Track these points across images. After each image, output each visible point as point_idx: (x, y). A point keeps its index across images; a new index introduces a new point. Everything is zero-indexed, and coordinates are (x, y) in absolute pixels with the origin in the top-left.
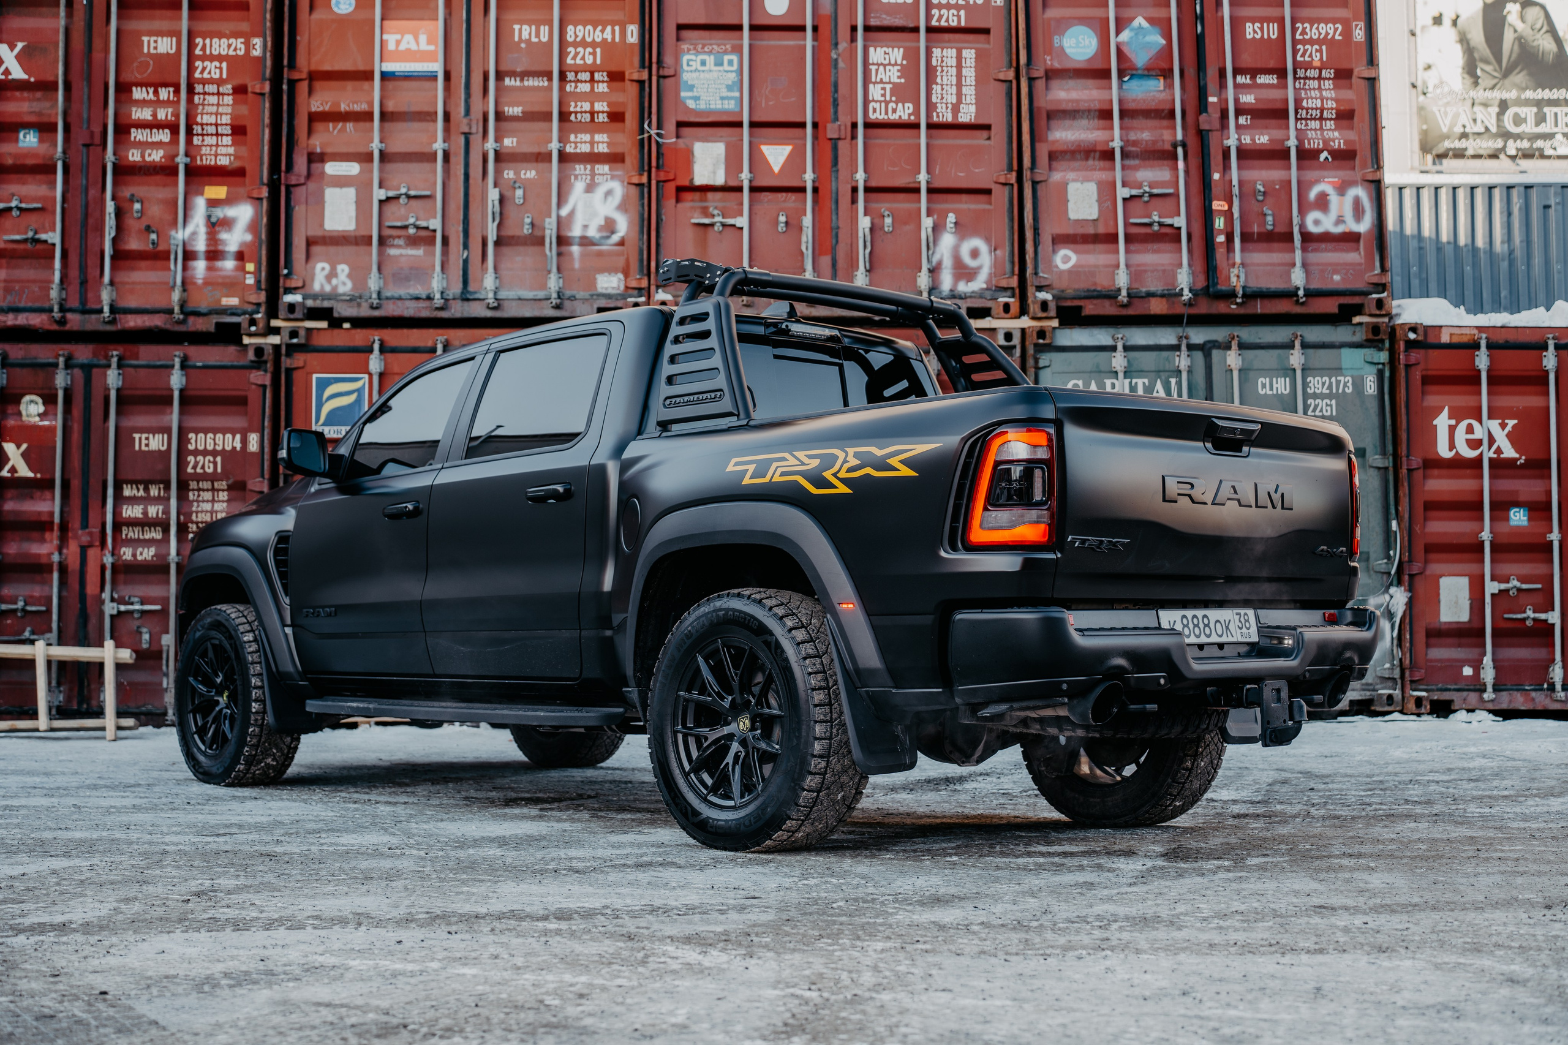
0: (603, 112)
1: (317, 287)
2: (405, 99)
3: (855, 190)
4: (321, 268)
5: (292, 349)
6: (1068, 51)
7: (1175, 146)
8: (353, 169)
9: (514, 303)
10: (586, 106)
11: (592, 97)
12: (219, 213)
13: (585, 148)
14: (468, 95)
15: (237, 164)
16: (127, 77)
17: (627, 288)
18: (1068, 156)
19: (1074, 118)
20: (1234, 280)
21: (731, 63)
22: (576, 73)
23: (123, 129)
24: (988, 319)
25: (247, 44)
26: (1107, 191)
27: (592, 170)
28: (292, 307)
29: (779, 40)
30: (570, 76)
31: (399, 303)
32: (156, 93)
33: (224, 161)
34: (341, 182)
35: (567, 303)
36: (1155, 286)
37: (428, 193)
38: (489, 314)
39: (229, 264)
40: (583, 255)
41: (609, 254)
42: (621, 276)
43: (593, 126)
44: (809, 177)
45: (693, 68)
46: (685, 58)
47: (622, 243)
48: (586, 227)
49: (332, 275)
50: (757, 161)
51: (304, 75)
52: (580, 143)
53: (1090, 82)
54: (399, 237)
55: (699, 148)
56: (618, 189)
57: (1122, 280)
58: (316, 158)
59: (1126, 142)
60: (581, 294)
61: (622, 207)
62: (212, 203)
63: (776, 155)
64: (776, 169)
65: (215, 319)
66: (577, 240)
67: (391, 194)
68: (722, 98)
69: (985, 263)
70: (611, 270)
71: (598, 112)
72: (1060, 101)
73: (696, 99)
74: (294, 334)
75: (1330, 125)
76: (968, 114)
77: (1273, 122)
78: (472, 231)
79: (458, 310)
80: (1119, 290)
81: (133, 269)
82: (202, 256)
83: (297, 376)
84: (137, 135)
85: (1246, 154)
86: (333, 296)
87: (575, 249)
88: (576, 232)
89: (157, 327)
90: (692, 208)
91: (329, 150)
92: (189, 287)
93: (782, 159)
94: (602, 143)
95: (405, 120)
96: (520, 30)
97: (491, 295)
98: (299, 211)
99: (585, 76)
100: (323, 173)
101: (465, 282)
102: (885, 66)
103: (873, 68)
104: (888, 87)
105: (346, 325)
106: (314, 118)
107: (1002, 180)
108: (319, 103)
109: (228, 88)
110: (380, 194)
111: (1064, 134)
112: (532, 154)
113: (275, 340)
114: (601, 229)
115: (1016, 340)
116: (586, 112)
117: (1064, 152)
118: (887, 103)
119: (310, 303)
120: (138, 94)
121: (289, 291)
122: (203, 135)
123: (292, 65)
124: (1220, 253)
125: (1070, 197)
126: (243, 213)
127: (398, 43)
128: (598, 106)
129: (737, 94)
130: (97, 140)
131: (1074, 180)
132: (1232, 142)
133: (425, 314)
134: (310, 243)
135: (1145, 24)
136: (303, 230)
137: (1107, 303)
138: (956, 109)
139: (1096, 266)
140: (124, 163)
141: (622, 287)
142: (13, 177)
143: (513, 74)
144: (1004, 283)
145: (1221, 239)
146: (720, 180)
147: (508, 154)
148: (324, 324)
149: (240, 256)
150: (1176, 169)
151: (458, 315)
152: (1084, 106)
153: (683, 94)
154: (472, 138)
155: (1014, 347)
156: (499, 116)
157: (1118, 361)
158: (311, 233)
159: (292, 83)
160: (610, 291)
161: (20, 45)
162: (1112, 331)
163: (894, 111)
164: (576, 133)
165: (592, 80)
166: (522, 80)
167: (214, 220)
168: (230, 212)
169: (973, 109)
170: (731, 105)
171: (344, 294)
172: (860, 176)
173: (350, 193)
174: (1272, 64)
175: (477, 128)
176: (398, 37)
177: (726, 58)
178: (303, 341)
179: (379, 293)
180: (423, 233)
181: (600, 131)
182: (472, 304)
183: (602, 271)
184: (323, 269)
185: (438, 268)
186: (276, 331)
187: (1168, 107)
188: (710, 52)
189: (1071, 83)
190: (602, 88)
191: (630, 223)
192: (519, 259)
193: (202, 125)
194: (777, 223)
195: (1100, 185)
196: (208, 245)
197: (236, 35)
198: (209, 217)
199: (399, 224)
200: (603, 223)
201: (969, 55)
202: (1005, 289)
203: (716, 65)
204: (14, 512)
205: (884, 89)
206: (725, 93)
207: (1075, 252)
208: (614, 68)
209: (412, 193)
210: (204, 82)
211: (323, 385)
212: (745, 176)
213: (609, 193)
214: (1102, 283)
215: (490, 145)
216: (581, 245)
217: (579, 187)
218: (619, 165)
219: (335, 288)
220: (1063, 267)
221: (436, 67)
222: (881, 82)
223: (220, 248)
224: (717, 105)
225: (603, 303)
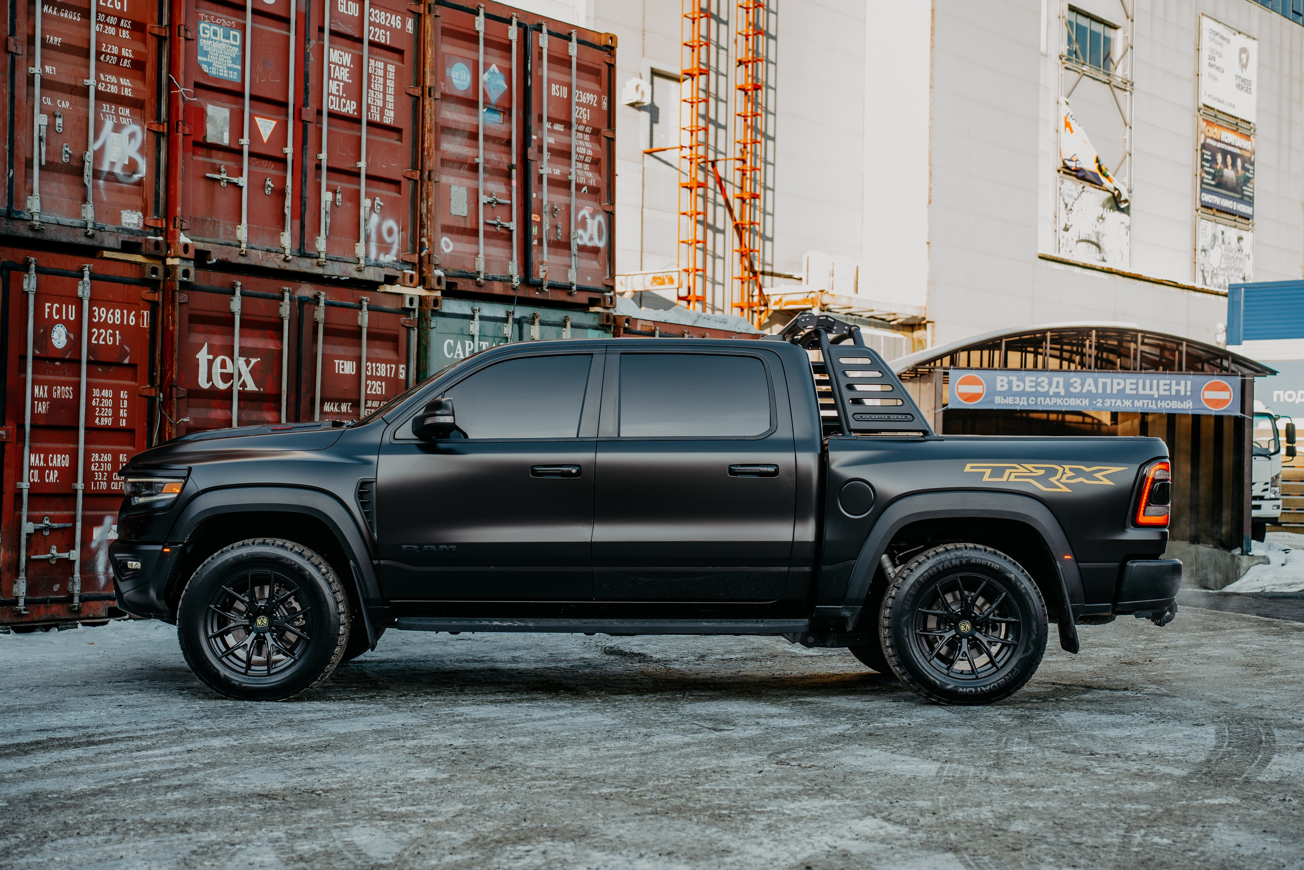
0: (128, 58)
3: (319, 167)
6: (454, 81)
7: (511, 167)
9: (54, 228)
10: (114, 50)
11: (118, 41)
13: (114, 90)
14: (14, 15)
17: (145, 225)
18: (450, 164)
19: (454, 135)
20: (542, 275)
21: (235, 37)
22: (107, 16)
24: (398, 286)
26: (475, 194)
27: (116, 111)
29: (267, 25)
30: (101, 17)
35: (100, 234)
36: (496, 273)
38: (33, 235)
40: (108, 190)
41: (130, 192)
42: (140, 214)
43: (117, 69)
44: (289, 150)
45: (208, 36)
46: (202, 25)
47: (140, 183)
48: (113, 164)
50: (255, 132)
52: (109, 83)
53: (463, 108)
55: (211, 110)
56: (139, 133)
57: (481, 266)
59: (486, 161)
60: (109, 227)
61: (141, 151)
63: (266, 127)
64: (265, 140)
66: (105, 174)
68: (229, 69)
69: (395, 240)
70: (133, 208)
71: (125, 58)
72: (448, 120)
73: (210, 64)
75: (587, 167)
76: (389, 118)
77: (560, 159)
78: (17, 151)
80: (478, 273)
85: (551, 182)
87: (104, 184)
88: (106, 167)
90: (204, 162)
93: (269, 131)
94: (127, 87)
97: (36, 218)
99: (113, 20)
101: (10, 201)
102: (340, 66)
103: (332, 66)
104: (342, 84)
107: (409, 176)
111: (453, 147)
112: (69, 85)
114: (125, 168)
115: (416, 305)
116: (114, 55)
117: (449, 161)
118: (341, 98)
124: (534, 253)
125: (452, 197)
128: (126, 52)
129: (239, 67)
131: (455, 184)
132: (544, 172)
135: (497, 71)
137: (471, 282)
138: (382, 114)
139: (465, 253)
141: (141, 225)
143: (52, 3)
144: (407, 259)
145: (535, 242)
146: (226, 141)
147: (52, 82)
150: (510, 184)
152: (461, 127)
153: (199, 58)
154: (17, 58)
155: (414, 310)
156: (45, 43)
157: (475, 327)
160: (131, 227)
162: (471, 303)
163: (345, 106)
164: (106, 73)
165: (118, 26)
166: (58, 11)
169: (392, 114)
170: (235, 76)
172: (323, 156)
174: (563, 117)
175: (21, 50)
177: (232, 33)
181: (124, 76)
182: (15, 222)
183: (126, 207)
187: (506, 137)
188: (220, 25)
189: (453, 106)
190: (125, 34)
191: (148, 166)
192: (54, 184)
194: (264, 187)
195: (468, 189)
200: (127, 162)
201: (391, 68)
202: (407, 263)
203: (224, 37)
205: (338, 85)
206: (230, 65)
207: (452, 240)
208: (137, 19)
212: (245, 141)
213: (132, 136)
214: (468, 267)
215: (37, 70)
216: (105, 180)
217: (109, 124)
218: (138, 111)
220: (447, 251)
222: (337, 79)
224: (224, 74)
225: (125, 237)
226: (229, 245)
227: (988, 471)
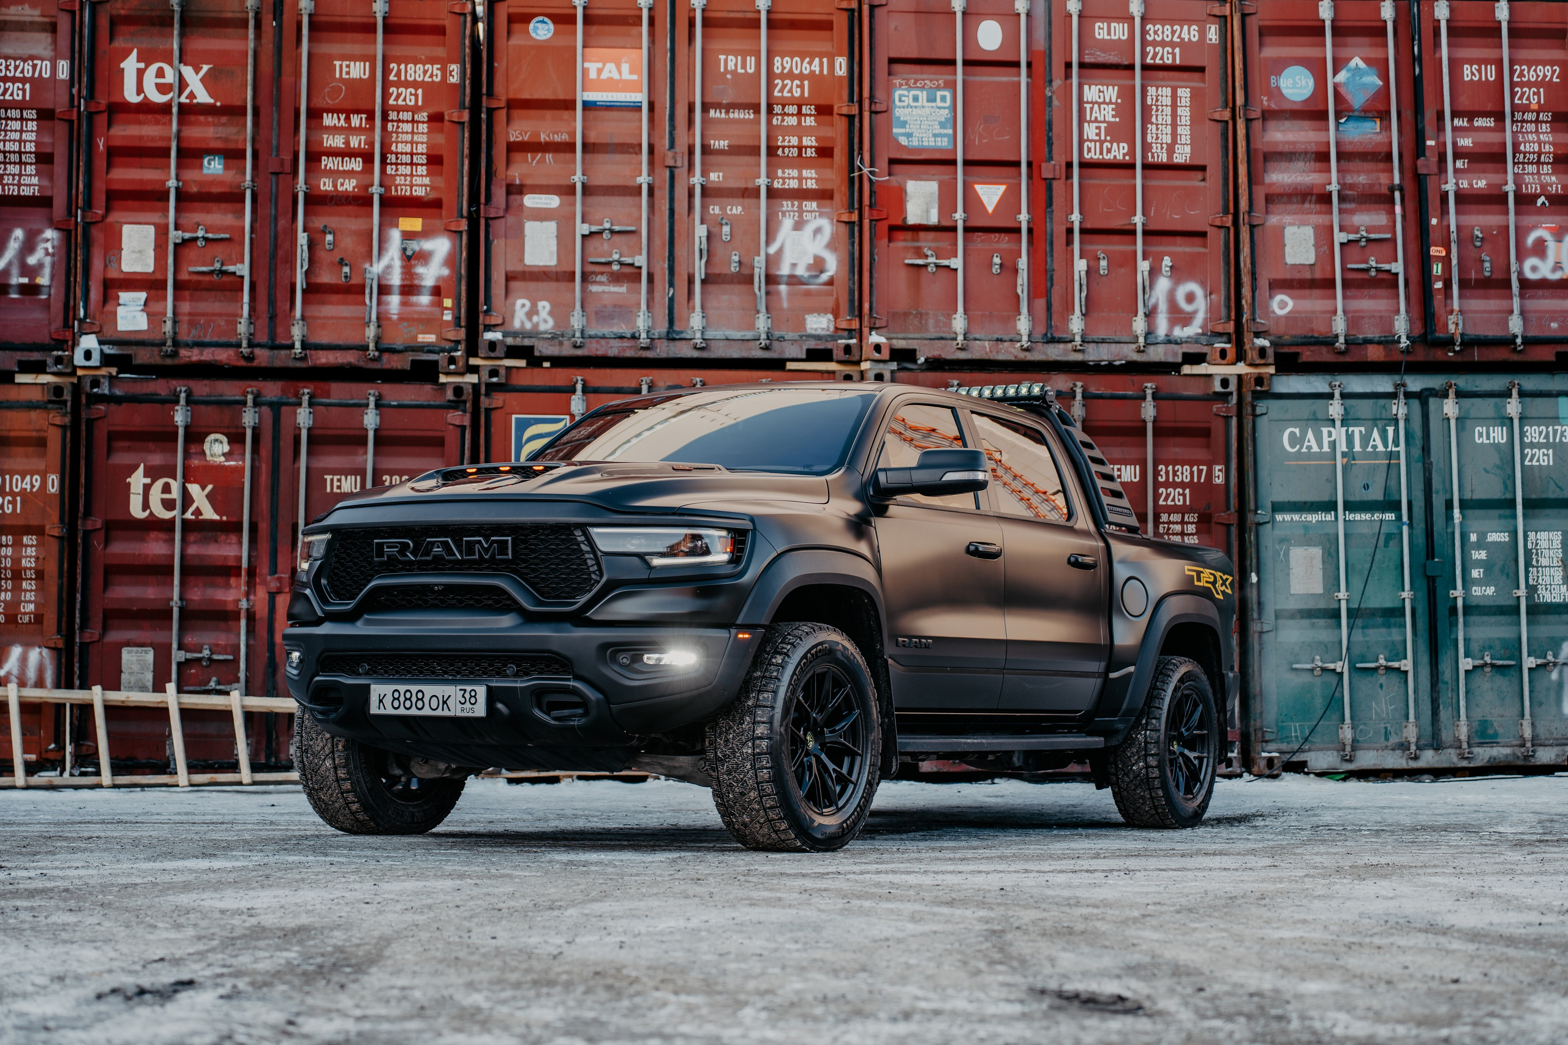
0: (811, 147)
1: (517, 324)
2: (609, 130)
3: (1070, 231)
4: (521, 305)
5: (491, 388)
6: (1285, 91)
7: (1392, 189)
8: (553, 201)
9: (721, 344)
10: (794, 141)
11: (799, 131)
12: (414, 246)
13: (794, 184)
14: (673, 127)
15: (433, 195)
16: (318, 103)
17: (836, 329)
18: (1285, 199)
19: (1290, 160)
20: (1452, 328)
21: (943, 99)
22: (784, 106)
23: (314, 157)
24: (1204, 365)
25: (443, 70)
26: (1324, 235)
27: (800, 206)
28: (492, 345)
29: (992, 75)
30: (778, 109)
31: (603, 342)
32: (348, 119)
33: (419, 192)
34: (541, 215)
35: (776, 344)
36: (1372, 333)
37: (633, 228)
38: (696, 354)
39: (425, 299)
40: (790, 294)
41: (818, 293)
42: (830, 316)
43: (800, 160)
44: (1024, 217)
45: (905, 104)
46: (897, 94)
47: (830, 282)
48: (794, 265)
49: (532, 312)
50: (972, 201)
51: (503, 104)
52: (788, 178)
53: (1306, 124)
54: (602, 273)
55: (913, 187)
56: (827, 226)
57: (1339, 326)
58: (515, 190)
59: (1343, 185)
60: (790, 335)
61: (831, 246)
62: (408, 236)
63: (990, 194)
64: (990, 209)
65: (411, 356)
66: (785, 279)
67: (594, 229)
68: (935, 135)
69: (1201, 305)
70: (820, 311)
71: (806, 147)
72: (1276, 143)
73: (909, 135)
74: (494, 373)
75: (1547, 169)
76: (1183, 154)
77: (1490, 166)
78: (677, 268)
79: (663, 350)
80: (1337, 336)
81: (324, 303)
82: (396, 290)
83: (496, 416)
84: (327, 163)
85: (1464, 199)
86: (534, 334)
87: (783, 288)
88: (785, 270)
89: (350, 364)
90: (906, 248)
91: (528, 182)
92: (383, 323)
93: (995, 199)
94: (810, 179)
95: (607, 152)
96: (726, 61)
97: (698, 335)
98: (498, 245)
99: (793, 109)
100: (522, 205)
101: (671, 321)
102: (1099, 104)
103: (1088, 106)
104: (1103, 126)
105: (547, 364)
106: (513, 148)
107: (1218, 223)
108: (519, 134)
109: (423, 116)
110: (583, 229)
111: (1281, 177)
112: (738, 189)
113: (473, 379)
114: (809, 267)
115: (1233, 387)
116: (793, 147)
117: (1281, 195)
118: (1102, 143)
119: (510, 341)
120: (329, 120)
121: (489, 328)
122: (396, 164)
123: (490, 94)
124: (1438, 299)
125: (1287, 241)
126: (440, 246)
127: (600, 71)
128: (806, 141)
129: (950, 131)
130: (288, 168)
131: (1291, 224)
132: (1450, 187)
133: (629, 354)
134: (510, 278)
135: (1362, 65)
136: (502, 264)
137: (1324, 349)
138: (1171, 150)
139: (1314, 312)
140: (316, 192)
141: (832, 328)
142: (196, 204)
143: (718, 106)
144: (1219, 329)
145: (1439, 285)
146: (933, 219)
147: (714, 189)
148: (522, 363)
149: (437, 291)
150: (1393, 213)
151: (664, 355)
152: (1301, 148)
153: (895, 130)
154: (677, 171)
155: (1231, 393)
156: (706, 150)
157: (1335, 409)
158: (510, 268)
159: (491, 112)
160: (819, 332)
161: (205, 68)
162: (1328, 378)
163: (1109, 151)
164: (784, 167)
165: (799, 113)
166: (727, 112)
167: (409, 253)
168: (427, 245)
169: (1188, 149)
170: (944, 143)
171: (545, 332)
172: (1076, 217)
173: (551, 227)
174: (1489, 107)
175: (682, 162)
176: (600, 65)
177: (939, 94)
178: (503, 381)
179: (582, 332)
180: (627, 270)
181: (807, 167)
182: (677, 343)
183: (811, 311)
184: (523, 306)
185: (644, 306)
186: (475, 370)
187: (1385, 149)
188: (923, 88)
189: (1287, 124)
190: (810, 121)
191: (839, 262)
192: (725, 297)
193: (397, 154)
194: (991, 264)
195: (1317, 228)
196: (403, 279)
197: (432, 61)
198: (404, 250)
199: (603, 260)
200: (811, 261)
201: (1184, 94)
202: (1220, 334)
203: (928, 101)
204: (198, 556)
205: (1098, 128)
206: (938, 131)
207: (1292, 297)
208: (822, 102)
209: (617, 228)
210: (399, 109)
211: (523, 426)
212: (959, 216)
213: (818, 231)
214: (1319, 328)
215: (697, 180)
216: (788, 284)
217: (787, 223)
218: (828, 202)
219: (536, 325)
220: (1280, 312)
221: (640, 97)
222: (1096, 121)
223: (416, 282)
224: (929, 142)
225: (812, 344)
226: (942, 338)
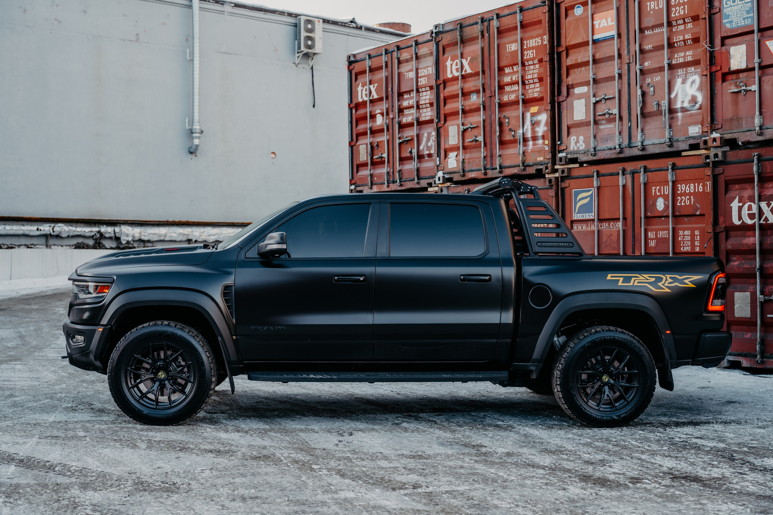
0: (689, 39)
1: (572, 148)
2: (603, 52)
4: (573, 138)
5: (563, 179)
8: (584, 89)
9: (651, 146)
10: (681, 38)
11: (685, 31)
12: (535, 119)
13: (681, 60)
14: (629, 44)
15: (541, 96)
16: (502, 64)
17: (703, 132)
22: (676, 21)
23: (501, 87)
25: (542, 39)
27: (686, 71)
28: (561, 159)
30: (674, 23)
31: (603, 152)
32: (513, 68)
33: (536, 95)
34: (580, 96)
35: (675, 144)
37: (612, 96)
38: (641, 153)
39: (540, 141)
40: (683, 117)
41: (696, 114)
42: (700, 126)
43: (685, 47)
45: (728, 5)
46: (725, 1)
47: (700, 108)
48: (683, 102)
49: (577, 142)
50: (762, 50)
51: (564, 49)
52: (679, 58)
54: (603, 120)
55: (733, 50)
56: (697, 78)
58: (569, 88)
60: (681, 138)
61: (700, 89)
62: (533, 115)
65: (535, 167)
66: (679, 110)
67: (597, 99)
68: (744, 19)
70: (695, 124)
71: (687, 40)
73: (731, 22)
74: (563, 172)
78: (632, 112)
79: (628, 153)
81: (508, 148)
82: (530, 139)
83: (567, 190)
84: (507, 89)
86: (577, 152)
87: (680, 115)
88: (679, 105)
89: (516, 173)
90: (730, 84)
91: (574, 82)
92: (526, 154)
94: (689, 55)
95: (607, 61)
96: (650, 5)
97: (640, 144)
98: (564, 113)
99: (681, 22)
100: (574, 93)
101: (630, 139)
105: (585, 165)
106: (568, 68)
108: (570, 61)
109: (536, 61)
110: (593, 100)
112: (657, 68)
113: (557, 175)
114: (690, 102)
116: (681, 41)
119: (569, 156)
120: (507, 70)
121: (560, 152)
122: (529, 84)
123: (559, 44)
126: (544, 118)
127: (599, 24)
128: (687, 37)
129: (751, 15)
130: (493, 95)
133: (614, 156)
134: (569, 128)
136: (566, 122)
140: (502, 102)
141: (700, 132)
142: (470, 114)
143: (648, 28)
146: (743, 66)
147: (647, 70)
148: (577, 165)
149: (543, 137)
151: (628, 155)
153: (724, 21)
154: (630, 65)
156: (642, 51)
158: (569, 123)
159: (559, 54)
160: (695, 135)
161: (469, 58)
164: (678, 53)
165: (684, 23)
166: (653, 30)
167: (533, 122)
168: (539, 118)
170: (748, 22)
171: (582, 151)
173: (583, 101)
175: (632, 60)
176: (599, 21)
178: (566, 175)
179: (594, 148)
180: (612, 116)
181: (688, 50)
182: (633, 149)
183: (690, 124)
184: (574, 139)
185: (617, 133)
186: (556, 170)
190: (690, 26)
191: (704, 97)
192: (654, 123)
193: (528, 80)
196: (532, 134)
197: (537, 36)
198: (532, 121)
199: (601, 113)
200: (691, 99)
203: (740, 1)
206: (746, 16)
208: (693, 14)
209: (606, 97)
210: (528, 60)
211: (577, 194)
212: (756, 61)
213: (693, 82)
215: (638, 67)
216: (682, 112)
217: (679, 81)
218: (698, 66)
219: (578, 148)
221: (614, 32)
223: (536, 135)
224: (742, 23)
225: (692, 142)
226: (749, 131)
227: (621, 279)
